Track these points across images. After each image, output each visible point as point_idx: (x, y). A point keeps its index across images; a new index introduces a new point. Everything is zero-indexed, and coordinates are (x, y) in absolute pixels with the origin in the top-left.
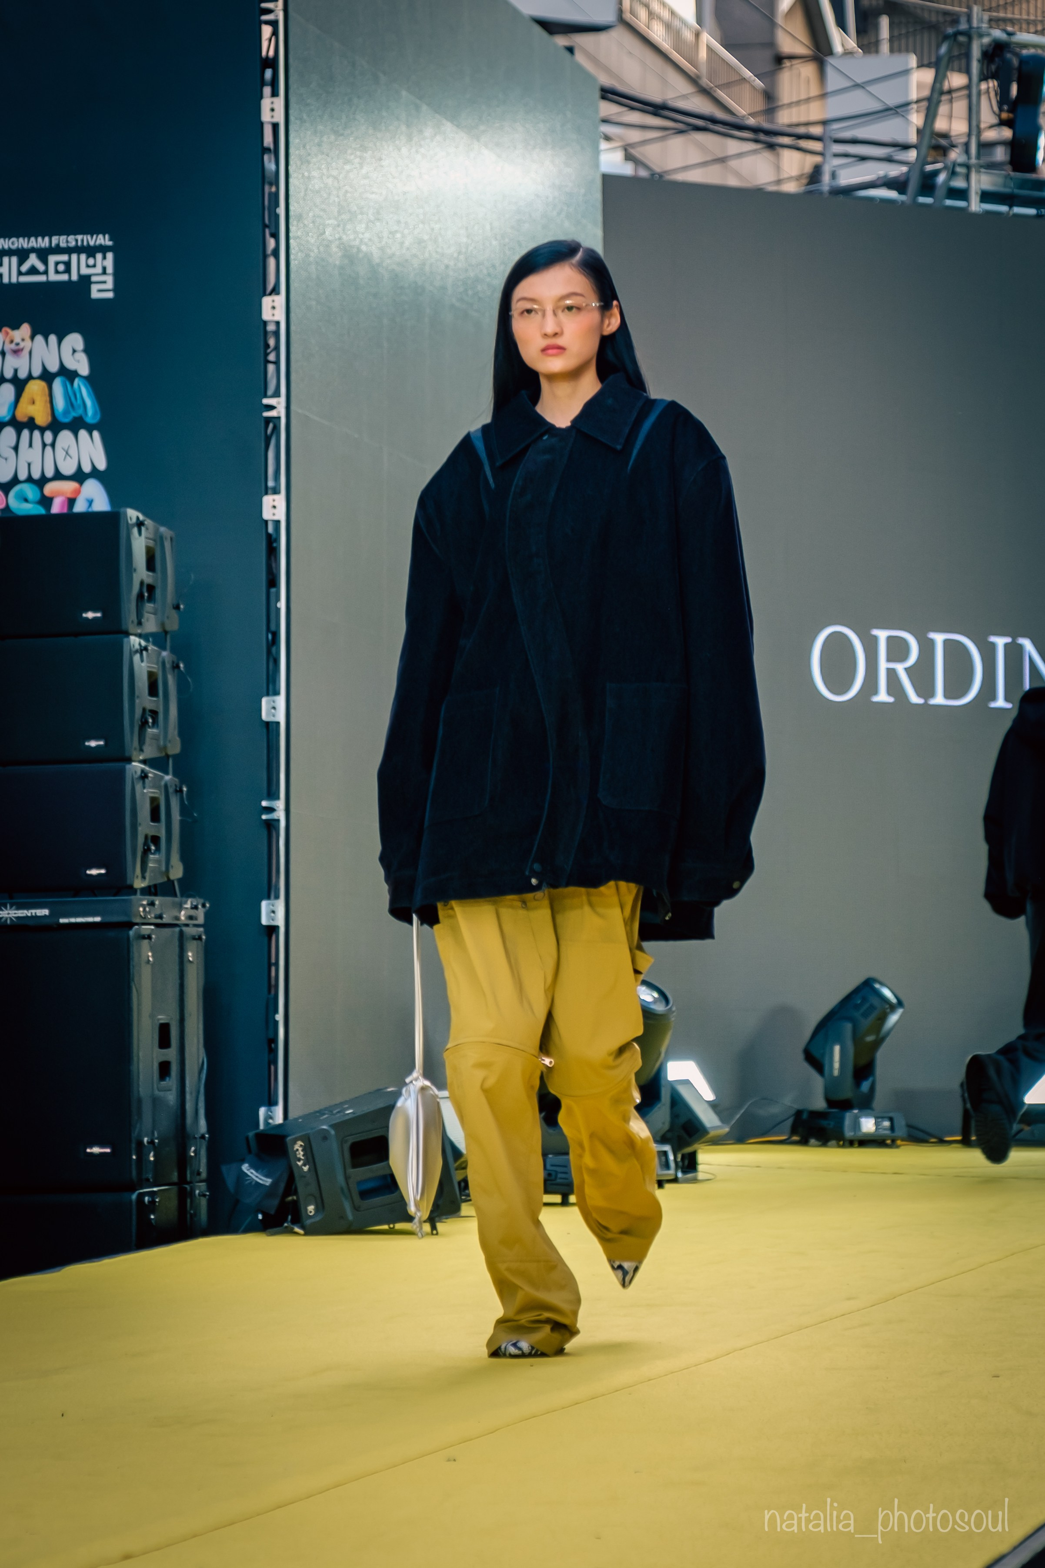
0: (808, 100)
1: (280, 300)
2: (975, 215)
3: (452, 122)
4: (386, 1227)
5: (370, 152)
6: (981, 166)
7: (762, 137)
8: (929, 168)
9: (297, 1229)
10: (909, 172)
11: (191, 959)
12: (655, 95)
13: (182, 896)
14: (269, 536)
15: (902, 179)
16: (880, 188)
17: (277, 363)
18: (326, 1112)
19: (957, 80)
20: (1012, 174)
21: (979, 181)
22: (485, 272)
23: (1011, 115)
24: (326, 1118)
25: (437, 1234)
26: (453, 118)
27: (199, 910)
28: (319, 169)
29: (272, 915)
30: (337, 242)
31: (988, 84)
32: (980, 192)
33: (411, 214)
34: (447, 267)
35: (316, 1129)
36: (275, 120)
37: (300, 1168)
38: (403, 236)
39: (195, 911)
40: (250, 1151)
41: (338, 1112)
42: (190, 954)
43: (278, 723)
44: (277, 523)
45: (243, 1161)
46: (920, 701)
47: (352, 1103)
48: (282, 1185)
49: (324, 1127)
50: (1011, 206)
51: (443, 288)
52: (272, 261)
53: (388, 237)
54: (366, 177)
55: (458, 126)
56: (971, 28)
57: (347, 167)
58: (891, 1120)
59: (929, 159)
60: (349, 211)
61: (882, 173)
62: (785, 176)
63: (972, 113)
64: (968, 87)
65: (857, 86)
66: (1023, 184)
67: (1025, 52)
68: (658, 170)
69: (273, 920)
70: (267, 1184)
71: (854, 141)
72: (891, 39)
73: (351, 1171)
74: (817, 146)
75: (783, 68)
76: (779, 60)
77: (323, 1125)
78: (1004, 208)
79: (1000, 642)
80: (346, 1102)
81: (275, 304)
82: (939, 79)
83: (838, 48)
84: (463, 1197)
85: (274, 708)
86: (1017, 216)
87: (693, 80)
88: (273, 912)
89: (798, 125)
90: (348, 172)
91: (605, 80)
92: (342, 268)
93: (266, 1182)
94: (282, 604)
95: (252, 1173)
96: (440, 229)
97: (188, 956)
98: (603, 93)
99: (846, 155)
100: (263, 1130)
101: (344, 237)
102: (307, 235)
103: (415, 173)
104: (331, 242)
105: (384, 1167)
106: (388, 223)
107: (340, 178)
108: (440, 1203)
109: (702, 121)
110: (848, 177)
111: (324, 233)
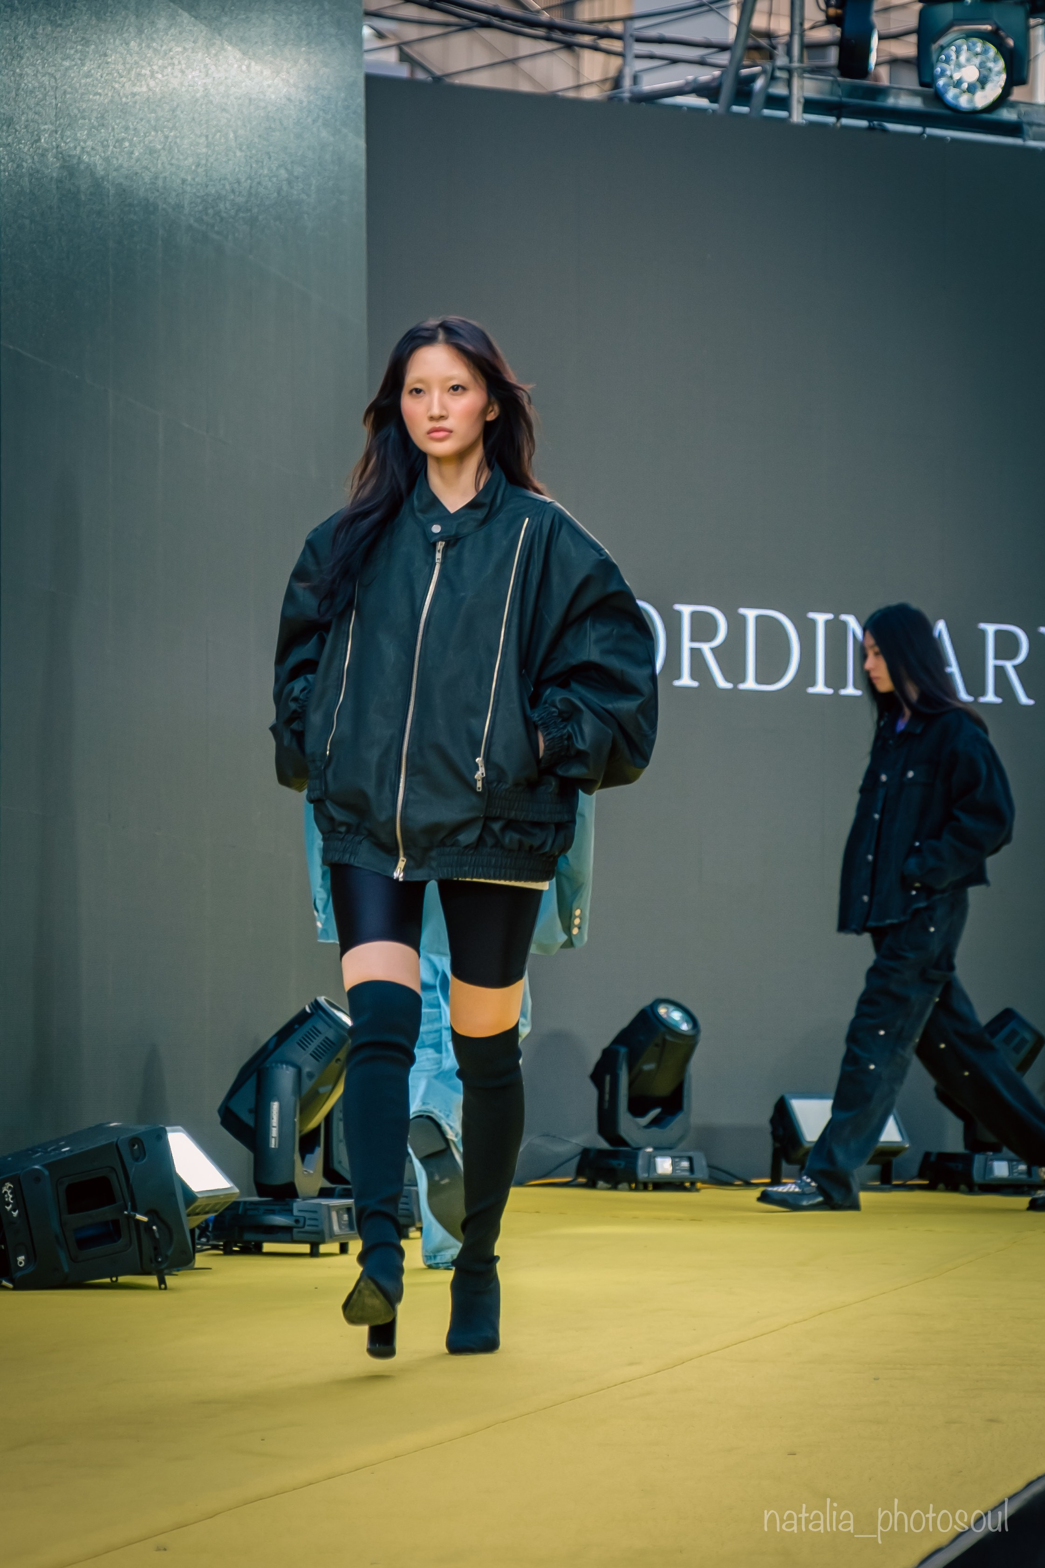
2: (798, 127)
3: (189, 12)
4: (108, 1280)
5: (93, 47)
6: (805, 71)
8: (745, 72)
9: (4, 1283)
10: (721, 75)
15: (714, 84)
16: (688, 95)
18: (39, 1150)
20: (840, 79)
21: (802, 88)
22: (228, 187)
23: (839, 11)
24: (38, 1156)
25: (166, 1288)
28: (34, 65)
30: (54, 151)
32: (802, 100)
33: (142, 120)
34: (184, 181)
35: (27, 1169)
37: (9, 1214)
38: (132, 144)
41: (54, 1150)
46: (729, 686)
47: (68, 1140)
49: (37, 1167)
50: (838, 118)
51: (179, 207)
53: (115, 147)
54: (88, 75)
55: (196, 18)
57: (67, 63)
58: (690, 1160)
59: (745, 63)
60: (69, 115)
61: (690, 78)
62: (586, 81)
63: (796, 10)
66: (853, 92)
68: (438, 73)
71: (661, 41)
73: (67, 1217)
74: (617, 46)
77: (35, 1164)
78: (831, 120)
80: (62, 1139)
84: (197, 1247)
86: (845, 128)
89: (601, 21)
90: (67, 69)
92: (60, 181)
96: (176, 137)
99: (652, 57)
101: (63, 145)
102: (19, 143)
103: (146, 71)
104: (47, 150)
105: (105, 1213)
106: (113, 129)
107: (58, 77)
108: (169, 1253)
109: (486, 15)
110: (651, 84)
111: (39, 140)
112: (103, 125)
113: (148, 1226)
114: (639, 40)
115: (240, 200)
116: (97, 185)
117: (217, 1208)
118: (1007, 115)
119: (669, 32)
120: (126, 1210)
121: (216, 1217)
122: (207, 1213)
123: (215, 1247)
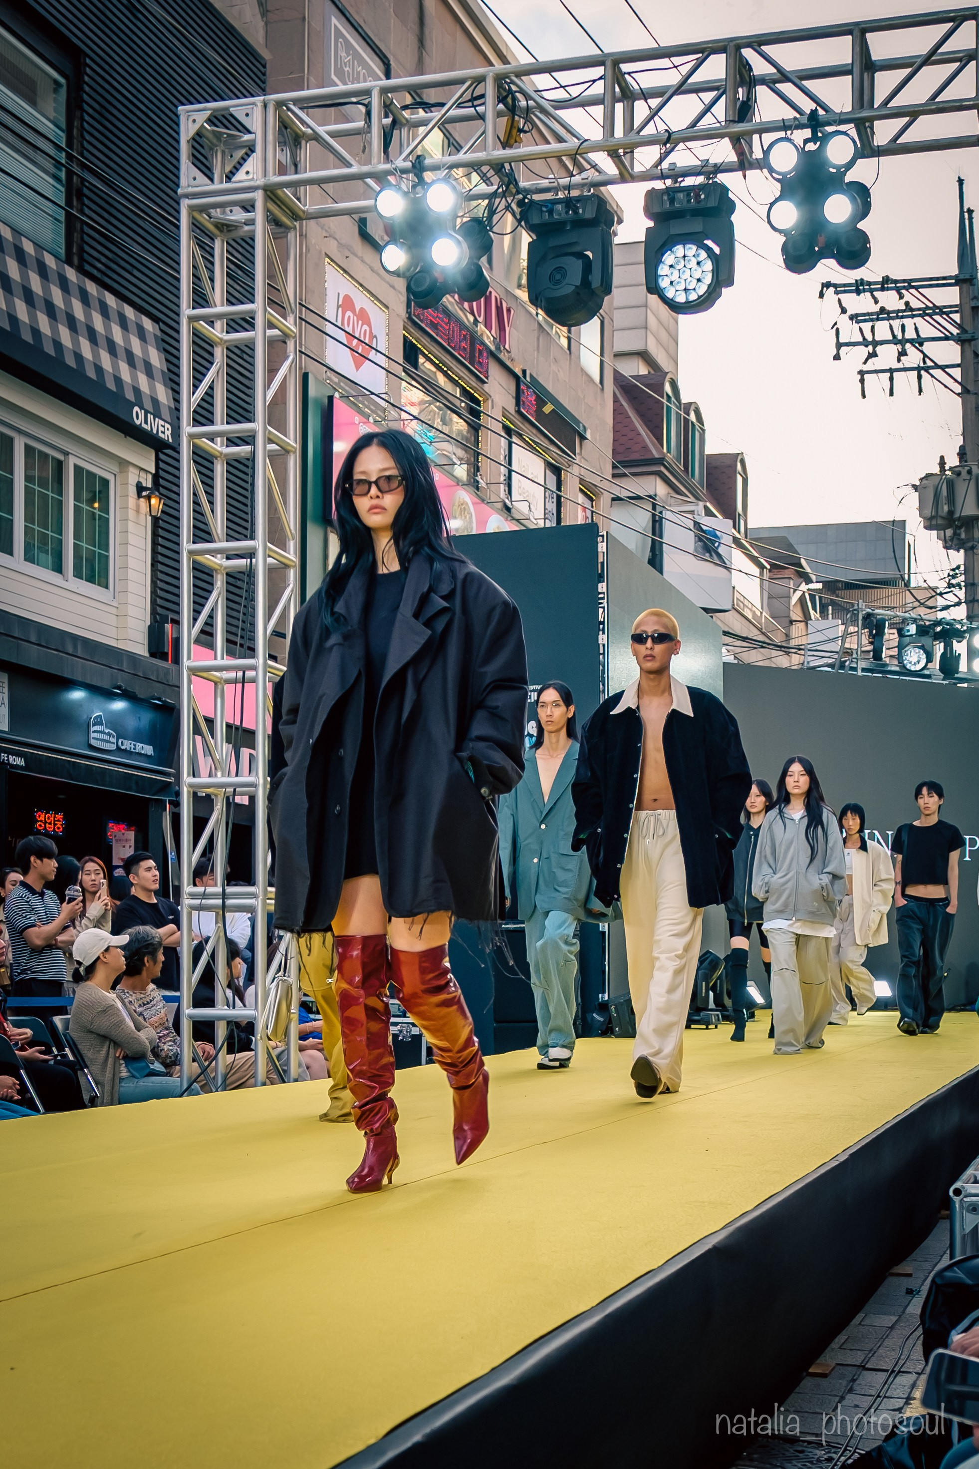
0: (802, 636)
2: (860, 676)
6: (862, 659)
7: (783, 649)
8: (843, 660)
10: (836, 661)
12: (744, 634)
15: (833, 664)
16: (825, 667)
19: (854, 629)
20: (874, 662)
21: (861, 664)
23: (873, 641)
28: (620, 660)
32: (862, 668)
35: (619, 1002)
36: (604, 643)
56: (859, 608)
59: (843, 657)
61: (826, 662)
62: (793, 663)
63: (860, 640)
64: (858, 631)
65: (820, 631)
66: (878, 665)
67: (879, 617)
68: (747, 662)
69: (604, 929)
70: (604, 1021)
71: (817, 651)
72: (833, 614)
74: (803, 652)
75: (792, 625)
76: (791, 622)
82: (846, 629)
83: (813, 617)
86: (874, 676)
87: (760, 630)
88: (604, 926)
89: (798, 645)
91: (725, 629)
93: (602, 1019)
99: (814, 656)
109: (762, 644)
110: (813, 664)
114: (809, 650)
118: (926, 672)
119: (818, 648)
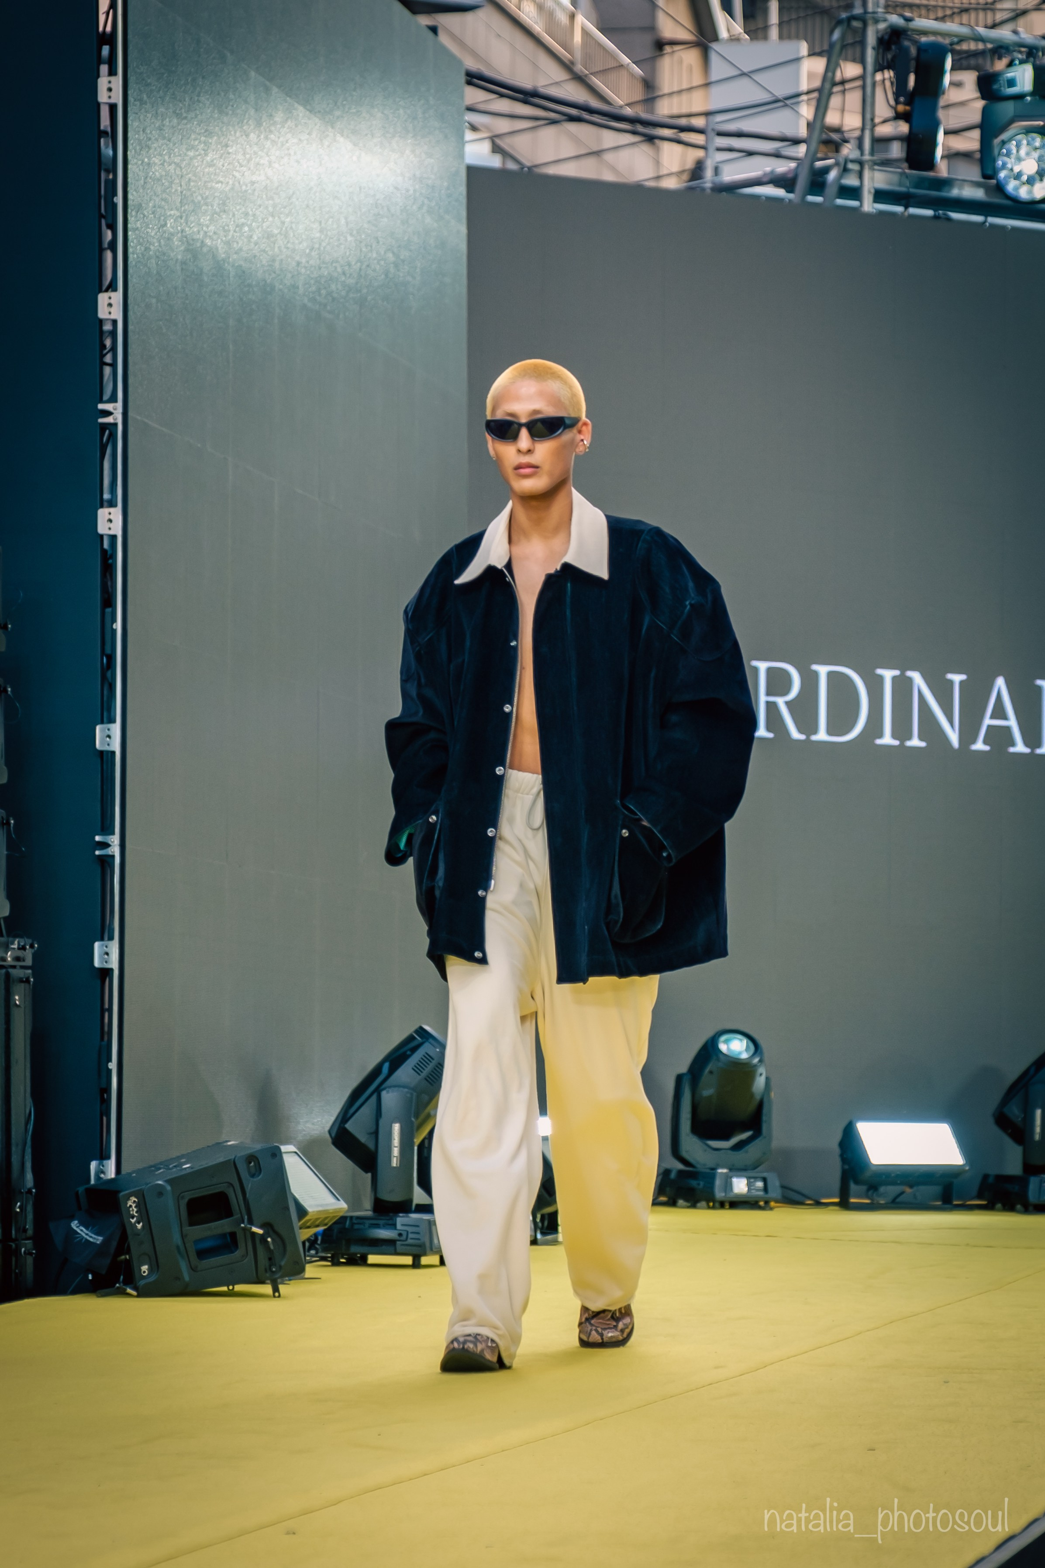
0: (690, 89)
1: (117, 297)
2: (868, 215)
3: (305, 107)
4: (225, 1289)
5: (216, 138)
6: (876, 163)
7: (640, 128)
8: (819, 164)
9: (129, 1291)
10: (797, 167)
11: (17, 1002)
12: (525, 80)
13: (8, 935)
14: (104, 552)
15: (790, 175)
16: (765, 185)
17: (114, 365)
18: (162, 1166)
19: (851, 70)
20: (907, 171)
21: (872, 179)
22: (339, 270)
23: (908, 108)
24: (161, 1173)
25: (279, 1296)
26: (306, 103)
27: (27, 951)
28: (161, 155)
29: (106, 956)
30: (179, 235)
31: (883, 75)
32: (873, 191)
33: (260, 206)
34: (298, 264)
35: (150, 1185)
36: (112, 101)
37: (133, 1226)
38: (251, 230)
39: (23, 951)
40: (80, 1208)
41: (175, 1166)
42: (17, 998)
43: (113, 753)
44: (113, 538)
45: (72, 1218)
47: (189, 1157)
48: (114, 1244)
49: (160, 1182)
50: (906, 207)
51: (295, 287)
52: (109, 255)
53: (235, 231)
54: (211, 164)
55: (311, 112)
56: (866, 12)
57: (191, 154)
58: (765, 1180)
59: (819, 155)
60: (193, 201)
61: (768, 169)
62: (665, 172)
63: (867, 105)
64: (863, 77)
65: (743, 74)
66: (920, 183)
67: (924, 39)
68: (528, 164)
69: (106, 962)
70: (98, 1242)
71: (740, 135)
72: (781, 24)
73: (187, 1229)
74: (699, 139)
75: (664, 54)
76: (660, 45)
77: (158, 1180)
78: (899, 209)
79: (888, 675)
80: (182, 1156)
81: (112, 301)
82: (830, 68)
83: (723, 34)
84: (308, 1258)
85: (109, 736)
86: (913, 217)
87: (567, 66)
88: (107, 954)
89: (681, 116)
90: (191, 159)
91: (472, 64)
92: (184, 263)
93: (98, 1240)
94: (118, 626)
95: (82, 1230)
96: (292, 223)
97: (16, 999)
98: (469, 78)
99: (731, 150)
100: (93, 1185)
101: (187, 229)
102: (147, 226)
103: (264, 161)
104: (172, 234)
105: (223, 1226)
106: (234, 215)
107: (183, 166)
108: (283, 1263)
109: (576, 110)
110: (732, 174)
111: (166, 225)
112: (225, 211)
113: (263, 1238)
114: (721, 134)
115: (351, 281)
116: (219, 267)
117: (326, 1221)
119: (747, 126)
120: (243, 1223)
121: (325, 1230)
122: (318, 1226)
123: (323, 1259)
